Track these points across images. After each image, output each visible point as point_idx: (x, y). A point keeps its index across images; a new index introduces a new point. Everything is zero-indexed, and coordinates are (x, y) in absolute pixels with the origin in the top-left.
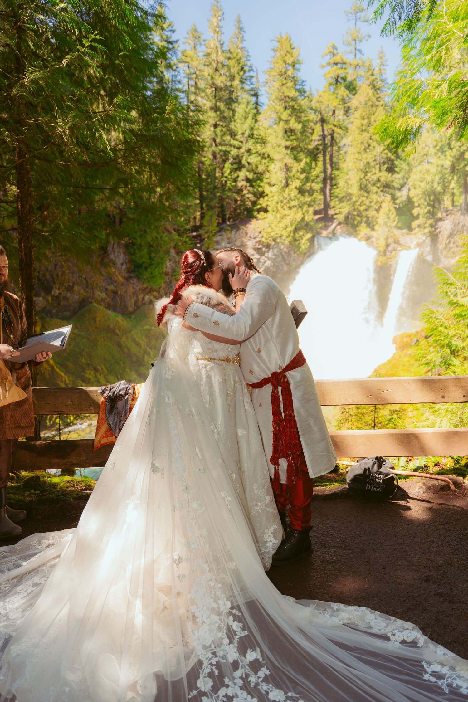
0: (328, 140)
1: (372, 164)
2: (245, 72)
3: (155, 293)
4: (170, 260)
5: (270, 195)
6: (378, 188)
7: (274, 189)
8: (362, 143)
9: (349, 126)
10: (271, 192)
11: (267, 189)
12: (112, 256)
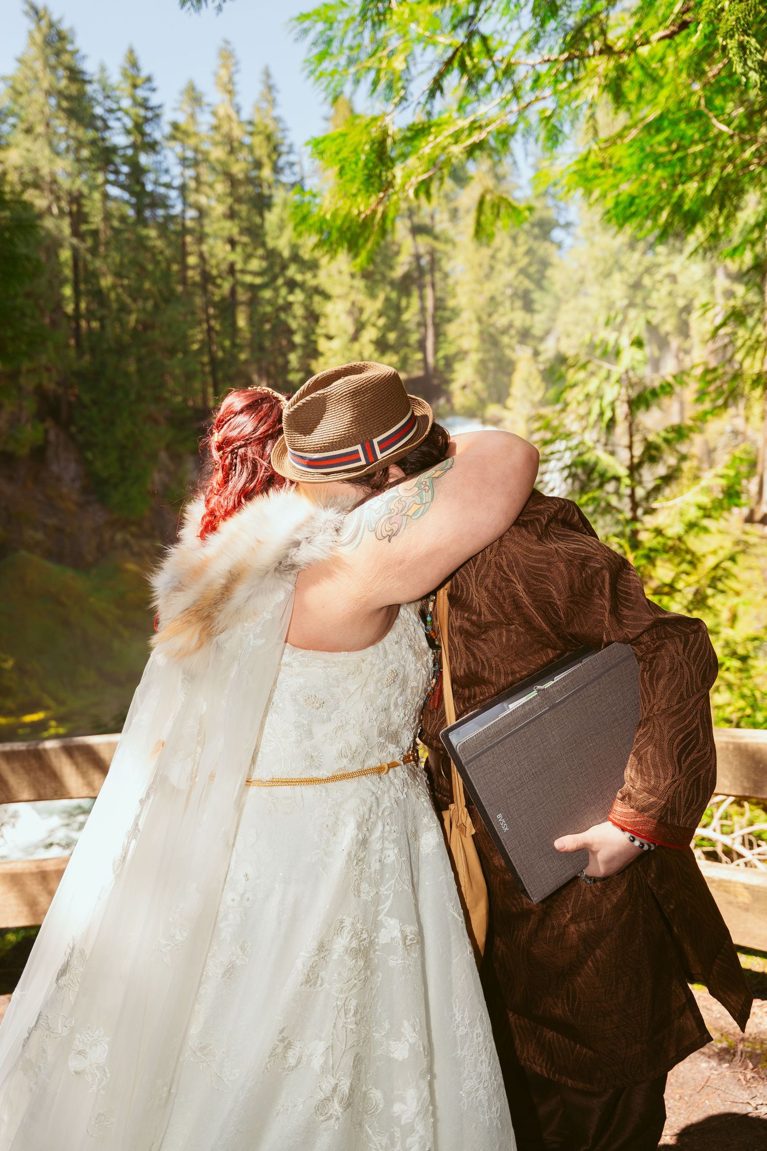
0: (425, 261)
1: (499, 298)
2: (279, 155)
3: (134, 529)
4: (160, 471)
5: (328, 354)
6: (511, 337)
7: (336, 344)
8: (480, 265)
9: (458, 239)
10: (330, 350)
11: (323, 345)
12: (55, 468)
